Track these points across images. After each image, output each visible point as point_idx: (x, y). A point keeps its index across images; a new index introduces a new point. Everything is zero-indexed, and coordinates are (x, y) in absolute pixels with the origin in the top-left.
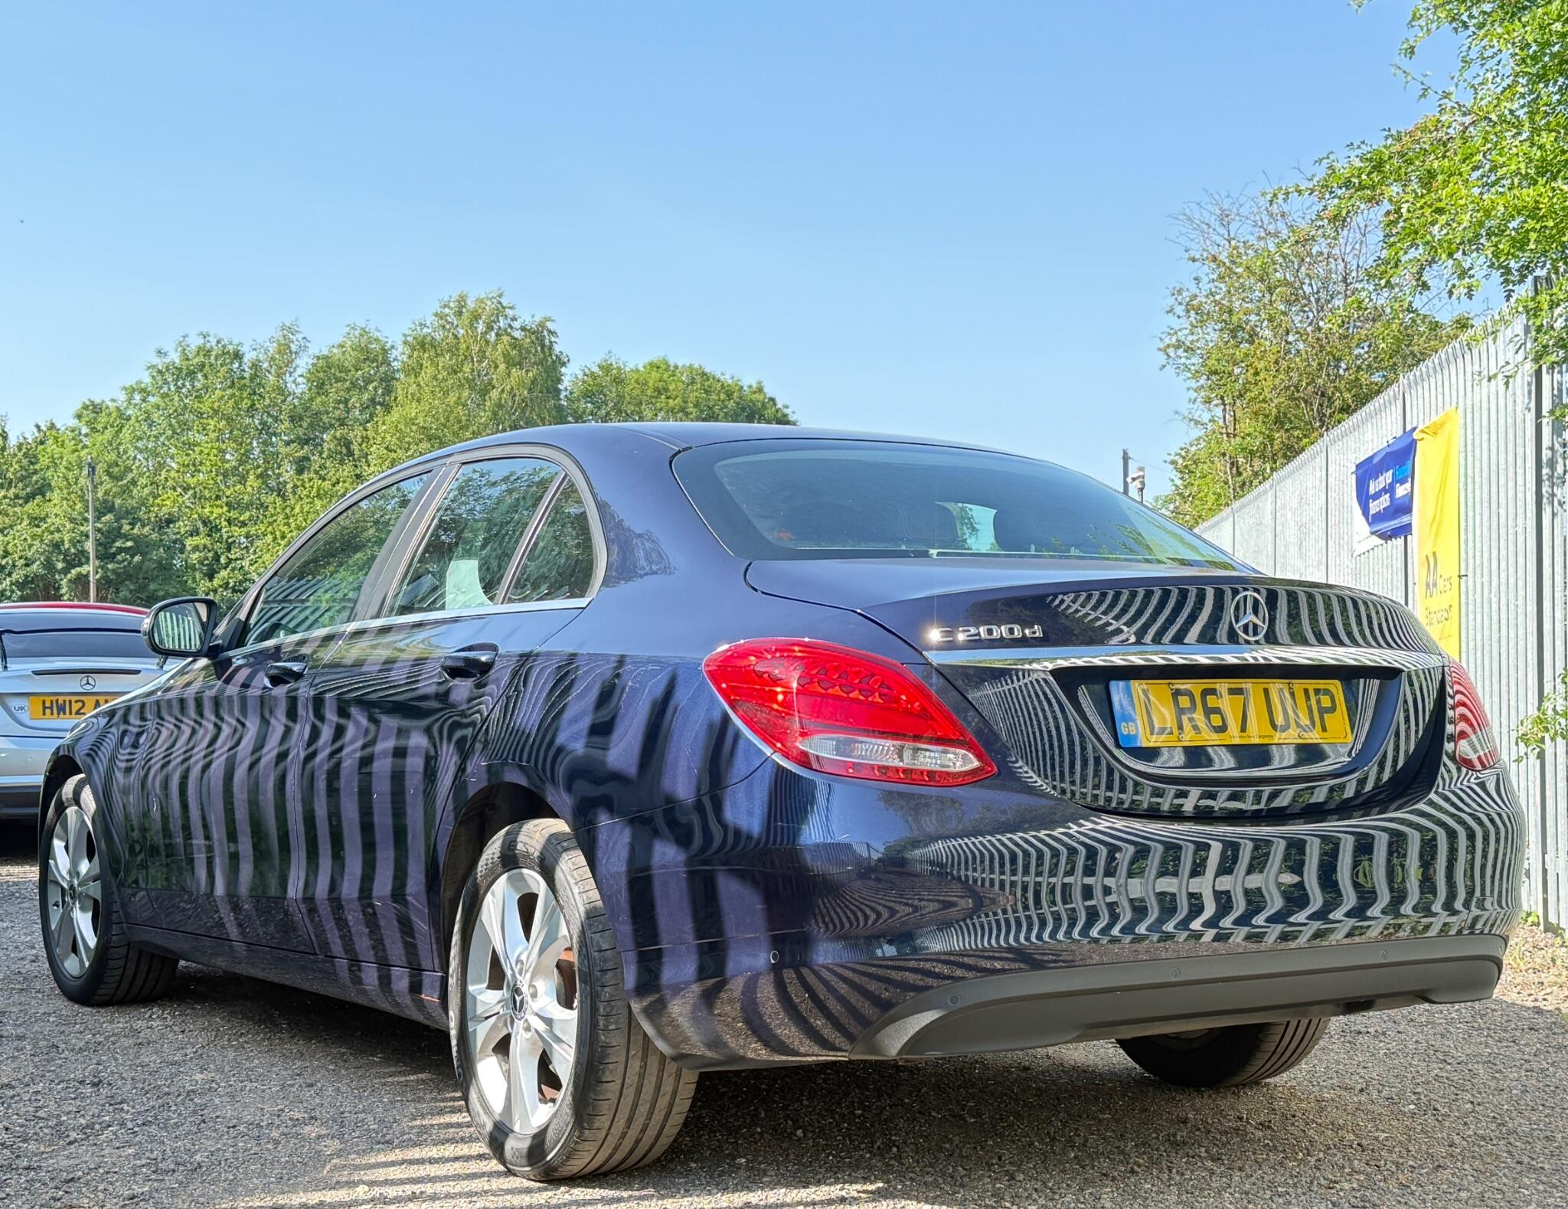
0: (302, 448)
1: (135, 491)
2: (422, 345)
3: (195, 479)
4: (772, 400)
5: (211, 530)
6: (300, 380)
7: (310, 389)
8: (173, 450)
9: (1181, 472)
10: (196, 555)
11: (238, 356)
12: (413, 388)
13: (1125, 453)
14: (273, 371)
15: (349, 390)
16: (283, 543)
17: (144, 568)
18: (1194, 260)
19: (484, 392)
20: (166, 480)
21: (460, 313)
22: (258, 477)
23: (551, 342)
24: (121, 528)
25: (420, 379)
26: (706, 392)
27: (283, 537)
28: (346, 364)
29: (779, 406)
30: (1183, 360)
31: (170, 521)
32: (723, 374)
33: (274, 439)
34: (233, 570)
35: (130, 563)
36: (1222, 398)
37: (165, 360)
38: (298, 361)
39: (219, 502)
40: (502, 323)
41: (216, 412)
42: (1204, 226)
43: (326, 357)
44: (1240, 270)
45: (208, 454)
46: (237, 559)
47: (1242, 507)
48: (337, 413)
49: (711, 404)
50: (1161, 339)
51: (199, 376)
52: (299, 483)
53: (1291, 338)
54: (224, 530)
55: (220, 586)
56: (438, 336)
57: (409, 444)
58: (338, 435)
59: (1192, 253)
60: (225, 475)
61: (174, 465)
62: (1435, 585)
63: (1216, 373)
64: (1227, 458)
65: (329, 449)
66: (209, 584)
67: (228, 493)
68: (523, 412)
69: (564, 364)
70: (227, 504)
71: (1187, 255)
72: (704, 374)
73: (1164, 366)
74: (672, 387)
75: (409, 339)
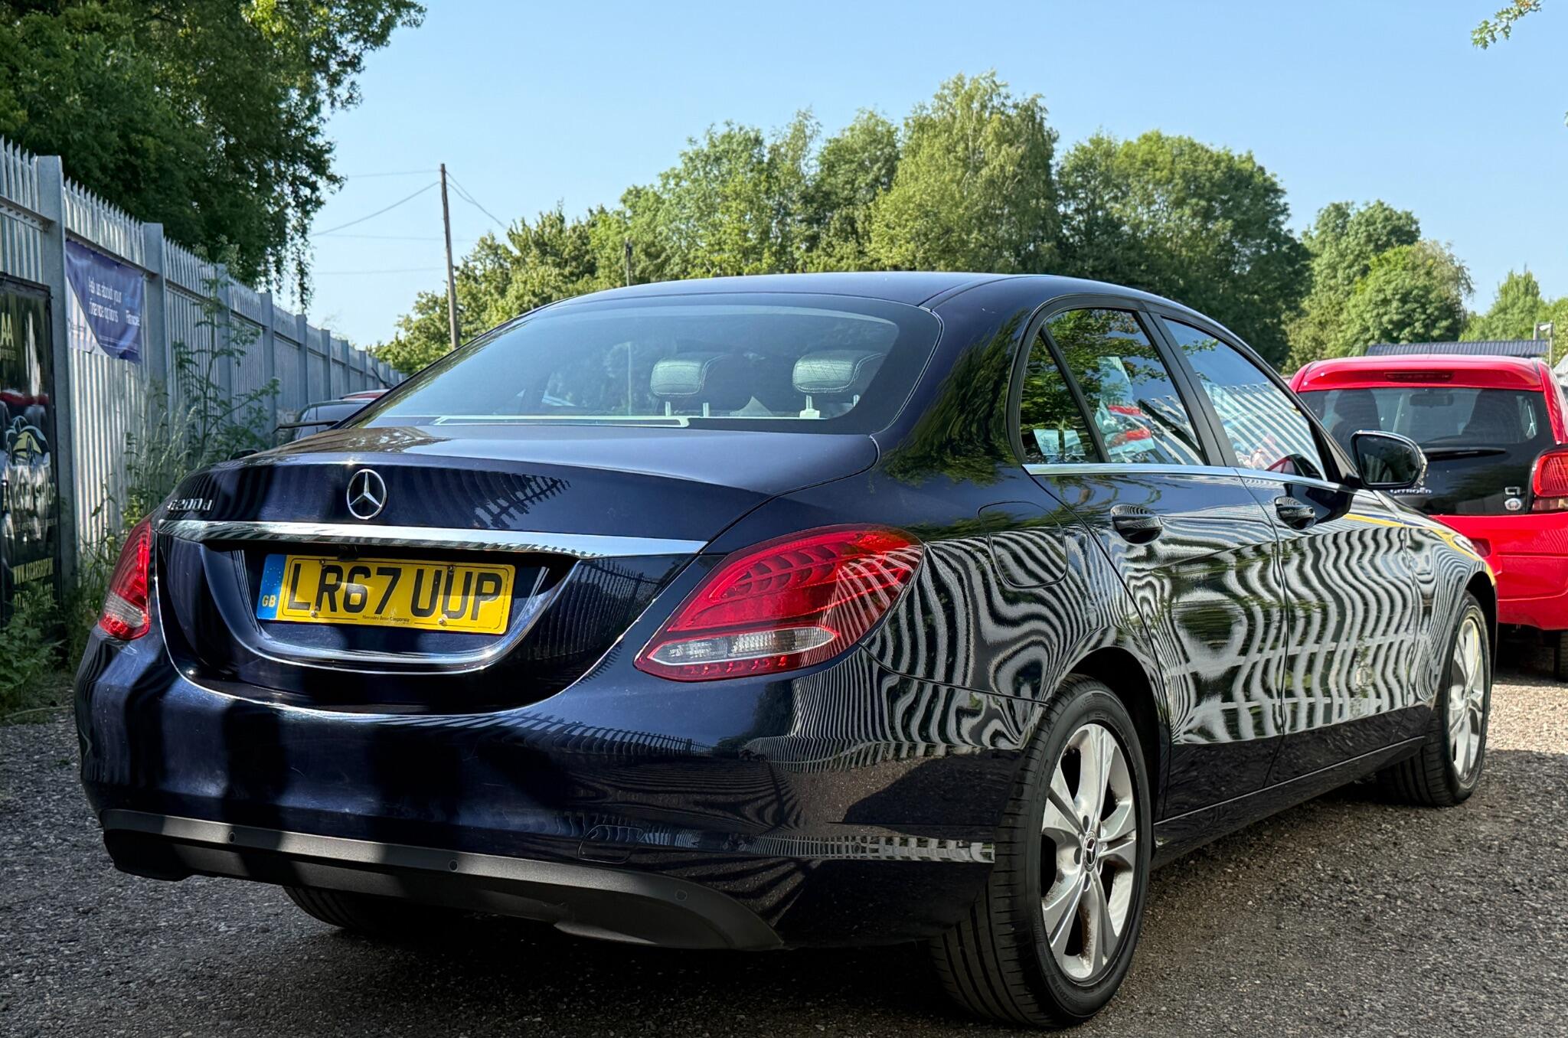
0: (812, 227)
2: (922, 126)
3: (718, 257)
4: (1261, 169)
6: (813, 163)
7: (821, 171)
11: (758, 142)
12: (912, 168)
14: (789, 155)
15: (856, 170)
19: (977, 170)
20: (694, 257)
21: (956, 94)
23: (1042, 118)
25: (918, 159)
26: (1194, 162)
28: (855, 146)
29: (1268, 174)
32: (1212, 144)
33: (787, 218)
37: (696, 148)
38: (811, 145)
40: (996, 101)
41: (738, 194)
43: (838, 141)
45: (730, 234)
48: (845, 192)
49: (1198, 174)
51: (725, 161)
52: (808, 260)
56: (937, 116)
57: (907, 220)
58: (844, 214)
61: (701, 244)
65: (836, 227)
69: (1054, 140)
72: (1193, 145)
74: (1160, 159)
75: (910, 121)
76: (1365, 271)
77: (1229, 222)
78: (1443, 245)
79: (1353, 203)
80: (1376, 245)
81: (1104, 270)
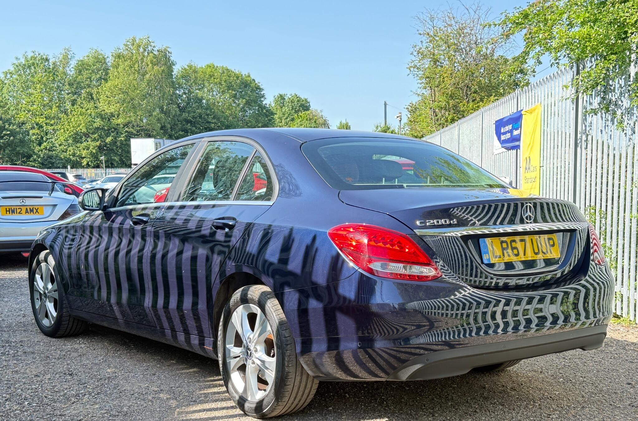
0: (74, 96)
1: (10, 112)
2: (119, 57)
3: (33, 108)
4: (254, 80)
5: (39, 127)
6: (72, 69)
7: (76, 73)
8: (24, 96)
9: (410, 112)
10: (34, 137)
11: (47, 60)
12: (116, 73)
13: (385, 102)
14: (61, 66)
15: (91, 73)
16: (68, 132)
17: (15, 142)
18: (420, 34)
19: (143, 75)
20: (21, 108)
21: (133, 44)
22: (57, 107)
23: (169, 56)
24: (5, 126)
25: (118, 70)
26: (229, 76)
27: (68, 130)
28: (90, 63)
29: (256, 82)
30: (416, 72)
31: (23, 123)
32: (235, 70)
33: (63, 92)
34: (48, 143)
35: (9, 140)
36: (431, 87)
37: (19, 62)
38: (71, 62)
39: (42, 117)
40: (150, 48)
41: (40, 82)
42: (424, 21)
43: (82, 61)
44: (437, 39)
45: (37, 98)
46: (50, 138)
47: (444, 132)
48: (87, 82)
49: (231, 81)
50: (408, 64)
51: (32, 67)
52: (73, 110)
53: (456, 65)
54: (44, 128)
55: (44, 149)
56: (125, 53)
57: (115, 95)
58: (87, 91)
59: (420, 32)
60: (44, 106)
61: (24, 102)
62: (529, 169)
63: (428, 77)
64: (432, 110)
65: (84, 97)
66: (40, 148)
67: (45, 113)
68: (159, 83)
69: (174, 65)
70: (46, 117)
71: (418, 32)
72: (228, 69)
73: (409, 74)
74: (216, 74)
75: (114, 54)
76: (293, 120)
77: (244, 100)
78: (319, 111)
79: (287, 95)
80: (295, 111)
81: (197, 117)
